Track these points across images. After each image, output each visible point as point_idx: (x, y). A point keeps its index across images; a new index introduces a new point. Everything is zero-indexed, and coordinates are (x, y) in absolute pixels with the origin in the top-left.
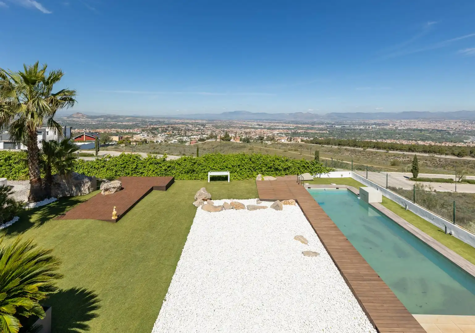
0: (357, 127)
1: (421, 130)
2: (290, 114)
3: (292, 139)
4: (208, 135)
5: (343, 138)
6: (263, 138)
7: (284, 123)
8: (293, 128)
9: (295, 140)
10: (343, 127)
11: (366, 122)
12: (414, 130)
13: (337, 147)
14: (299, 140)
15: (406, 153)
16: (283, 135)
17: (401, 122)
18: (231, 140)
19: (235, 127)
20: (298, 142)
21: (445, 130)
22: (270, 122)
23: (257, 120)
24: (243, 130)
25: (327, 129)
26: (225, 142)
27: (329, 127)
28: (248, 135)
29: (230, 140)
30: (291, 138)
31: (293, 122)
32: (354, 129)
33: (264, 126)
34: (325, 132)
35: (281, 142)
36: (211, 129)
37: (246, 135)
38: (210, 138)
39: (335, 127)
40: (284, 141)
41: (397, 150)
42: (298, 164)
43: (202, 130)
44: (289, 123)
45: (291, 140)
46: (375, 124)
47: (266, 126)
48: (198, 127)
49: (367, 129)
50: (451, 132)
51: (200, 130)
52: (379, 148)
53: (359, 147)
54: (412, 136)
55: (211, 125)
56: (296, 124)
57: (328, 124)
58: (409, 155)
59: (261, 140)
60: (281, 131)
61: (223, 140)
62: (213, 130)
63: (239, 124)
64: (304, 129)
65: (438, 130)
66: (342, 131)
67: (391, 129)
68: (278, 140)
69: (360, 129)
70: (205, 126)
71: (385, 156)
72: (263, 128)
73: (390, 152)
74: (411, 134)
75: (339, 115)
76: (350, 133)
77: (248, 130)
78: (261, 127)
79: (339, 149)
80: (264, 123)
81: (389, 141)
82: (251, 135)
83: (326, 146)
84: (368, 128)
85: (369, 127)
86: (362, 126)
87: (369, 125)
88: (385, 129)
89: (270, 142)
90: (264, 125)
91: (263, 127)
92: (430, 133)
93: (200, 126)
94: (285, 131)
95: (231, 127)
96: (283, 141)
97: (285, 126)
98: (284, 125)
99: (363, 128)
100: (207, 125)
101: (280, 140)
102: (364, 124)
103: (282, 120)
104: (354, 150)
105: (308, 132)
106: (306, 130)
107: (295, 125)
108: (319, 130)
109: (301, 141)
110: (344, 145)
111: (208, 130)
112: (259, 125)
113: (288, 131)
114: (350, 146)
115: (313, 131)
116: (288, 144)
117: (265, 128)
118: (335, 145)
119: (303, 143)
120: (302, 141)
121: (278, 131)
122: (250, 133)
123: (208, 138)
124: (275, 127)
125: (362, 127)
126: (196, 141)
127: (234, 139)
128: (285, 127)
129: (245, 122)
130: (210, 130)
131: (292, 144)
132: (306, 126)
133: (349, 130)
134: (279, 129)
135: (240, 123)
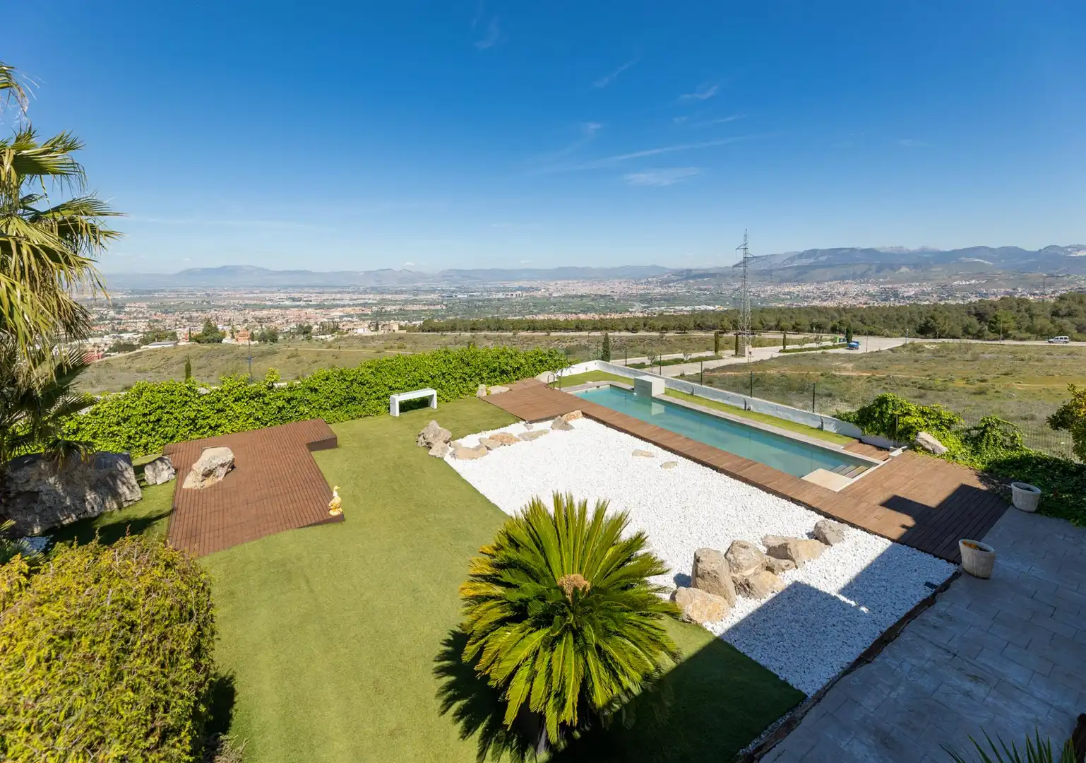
0: (494, 296)
1: (582, 296)
2: (368, 273)
3: (380, 326)
4: (138, 333)
5: (472, 317)
6: (310, 328)
7: (353, 293)
8: (374, 302)
9: (386, 328)
10: (470, 296)
11: (507, 286)
12: (573, 297)
13: (468, 334)
14: (396, 328)
15: (571, 334)
16: (355, 319)
17: (557, 284)
18: (224, 341)
19: (224, 308)
20: (394, 331)
21: (609, 296)
22: (321, 290)
23: (286, 287)
24: (250, 315)
25: (443, 301)
26: (207, 347)
27: (446, 298)
28: (267, 324)
29: (220, 341)
30: (377, 325)
31: (374, 290)
32: (490, 300)
33: (306, 301)
34: (438, 307)
35: (355, 335)
36: (148, 315)
37: (261, 325)
38: (154, 340)
39: (456, 296)
40: (363, 330)
41: (560, 330)
42: (532, 357)
43: (113, 319)
44: (365, 292)
45: (377, 329)
46: (520, 289)
47: (311, 301)
48: (97, 312)
49: (508, 299)
50: (616, 298)
51: (106, 319)
52: (534, 329)
53: (506, 330)
54: (570, 306)
55: (144, 305)
56: (381, 293)
57: (444, 291)
58: (576, 337)
59: (305, 333)
60: (349, 310)
61: (199, 342)
62: (155, 318)
63: (237, 299)
64: (398, 304)
65: (601, 296)
66: (470, 305)
67: (544, 297)
68: (348, 330)
69: (499, 300)
70: (123, 307)
71: (546, 343)
72: (304, 307)
73: (552, 334)
74: (570, 302)
75: (464, 274)
76: (482, 307)
77: (265, 313)
78: (298, 303)
79: (474, 337)
80: (305, 295)
81: (541, 317)
82: (273, 324)
83: (449, 333)
84: (509, 296)
85: (512, 295)
86: (501, 293)
87: (511, 291)
88: (534, 298)
89: (330, 335)
90: (305, 299)
91: (302, 303)
92: (593, 300)
93: (104, 310)
94: (358, 310)
95: (214, 306)
96: (360, 331)
97: (358, 299)
98: (355, 297)
99: (503, 297)
100: (128, 305)
101: (353, 329)
102: (505, 290)
103: (349, 287)
104: (499, 336)
105: (408, 309)
106: (403, 305)
107: (378, 297)
108: (428, 305)
109: (399, 330)
110: (481, 330)
111: (135, 318)
112: (294, 300)
113: (364, 309)
114: (491, 330)
115: (416, 308)
116: (372, 337)
117: (309, 306)
118: (466, 331)
119: (404, 332)
120: (401, 328)
121: (341, 311)
122: (269, 319)
123: (145, 341)
124: (332, 302)
125: (501, 296)
126: (102, 353)
127: (233, 337)
128: (356, 302)
129: (252, 293)
130: (142, 318)
131: (382, 336)
132: (402, 297)
133: (479, 301)
134: (343, 306)
135: (238, 296)
